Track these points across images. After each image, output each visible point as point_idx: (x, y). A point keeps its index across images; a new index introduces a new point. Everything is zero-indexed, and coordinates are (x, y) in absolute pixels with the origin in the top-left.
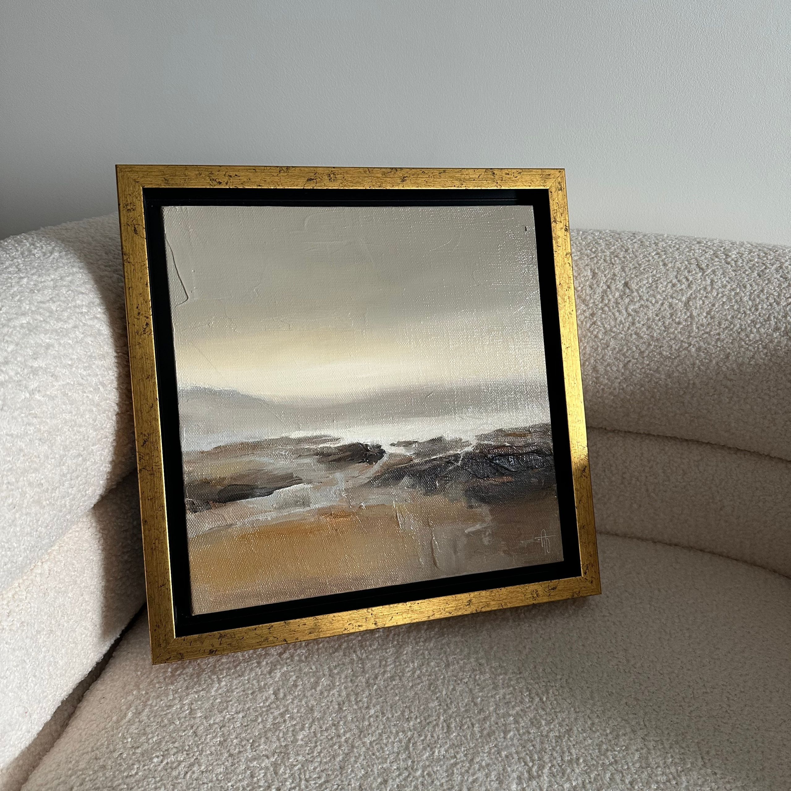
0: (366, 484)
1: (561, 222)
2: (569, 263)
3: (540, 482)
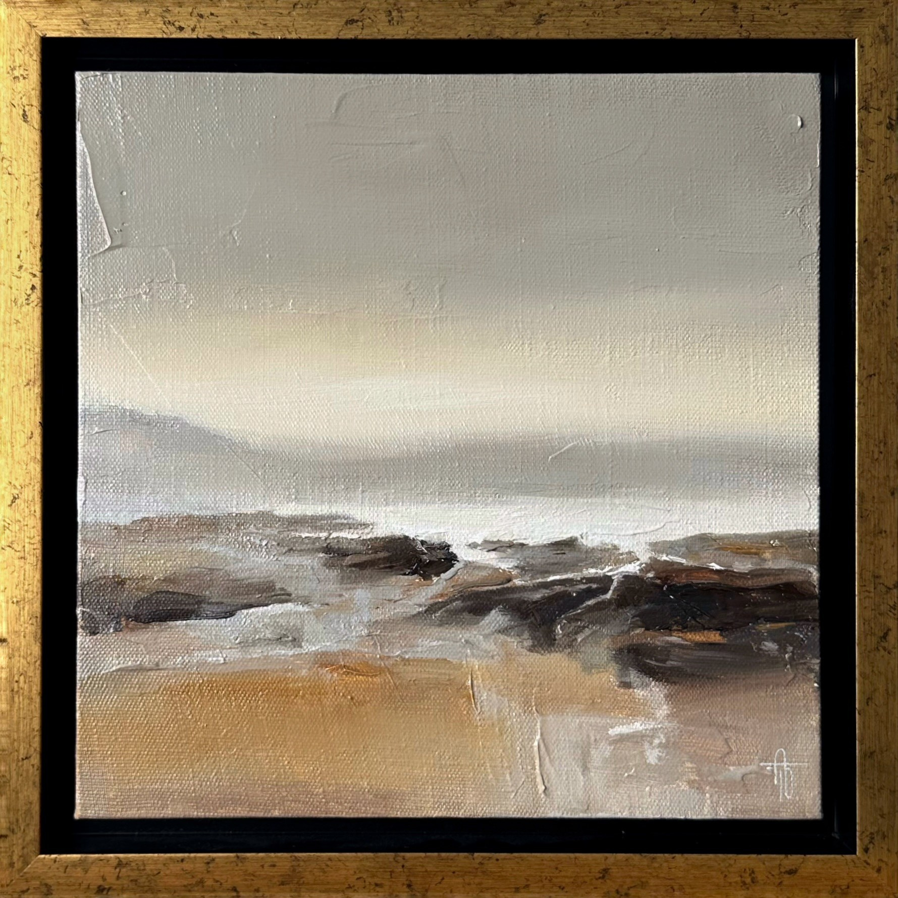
0: (414, 616)
1: (879, 109)
2: (890, 197)
3: (782, 650)
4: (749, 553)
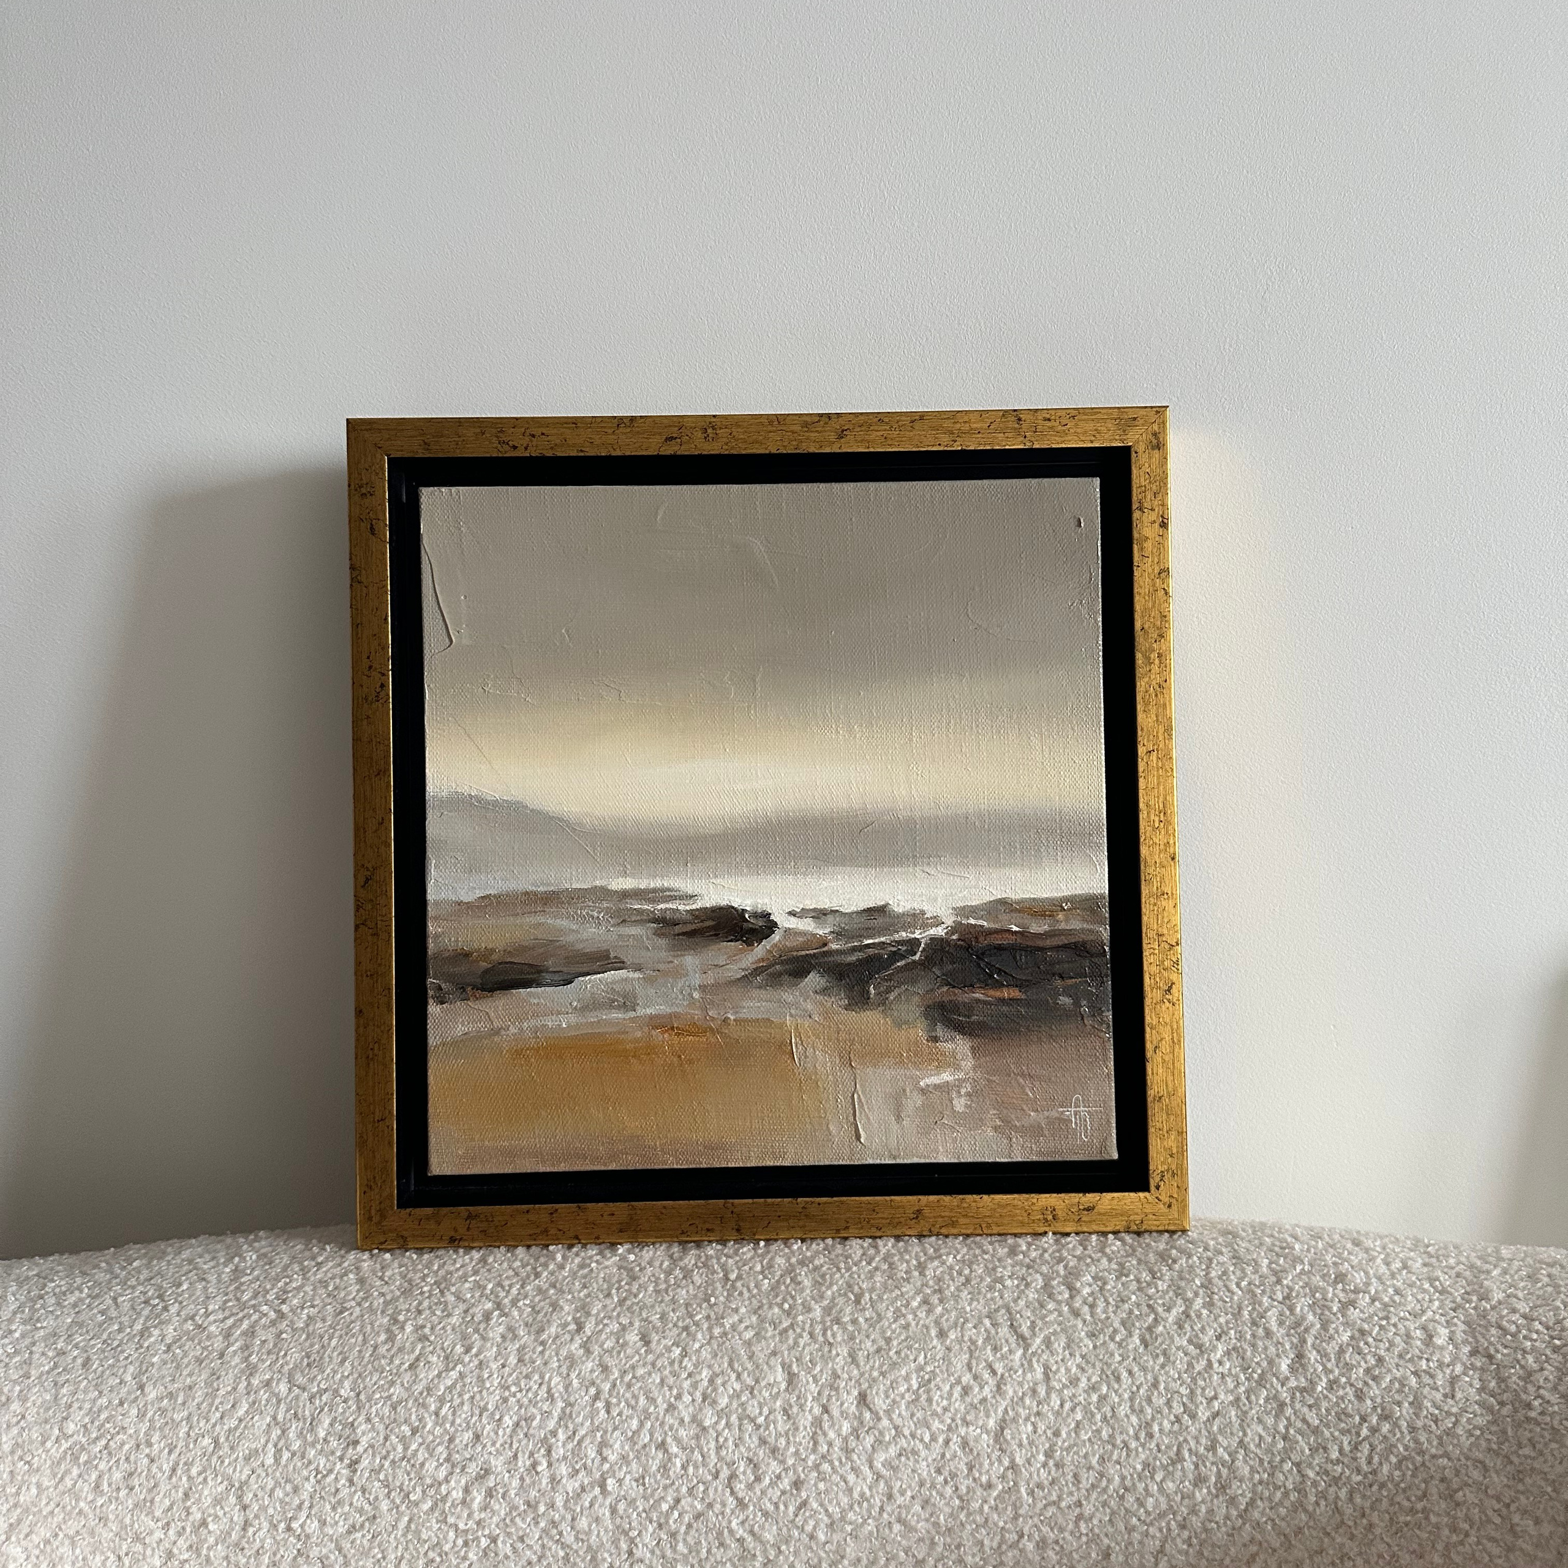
0: (738, 979)
1: (1153, 510)
2: (1164, 589)
3: (1077, 1004)
4: (1044, 915)
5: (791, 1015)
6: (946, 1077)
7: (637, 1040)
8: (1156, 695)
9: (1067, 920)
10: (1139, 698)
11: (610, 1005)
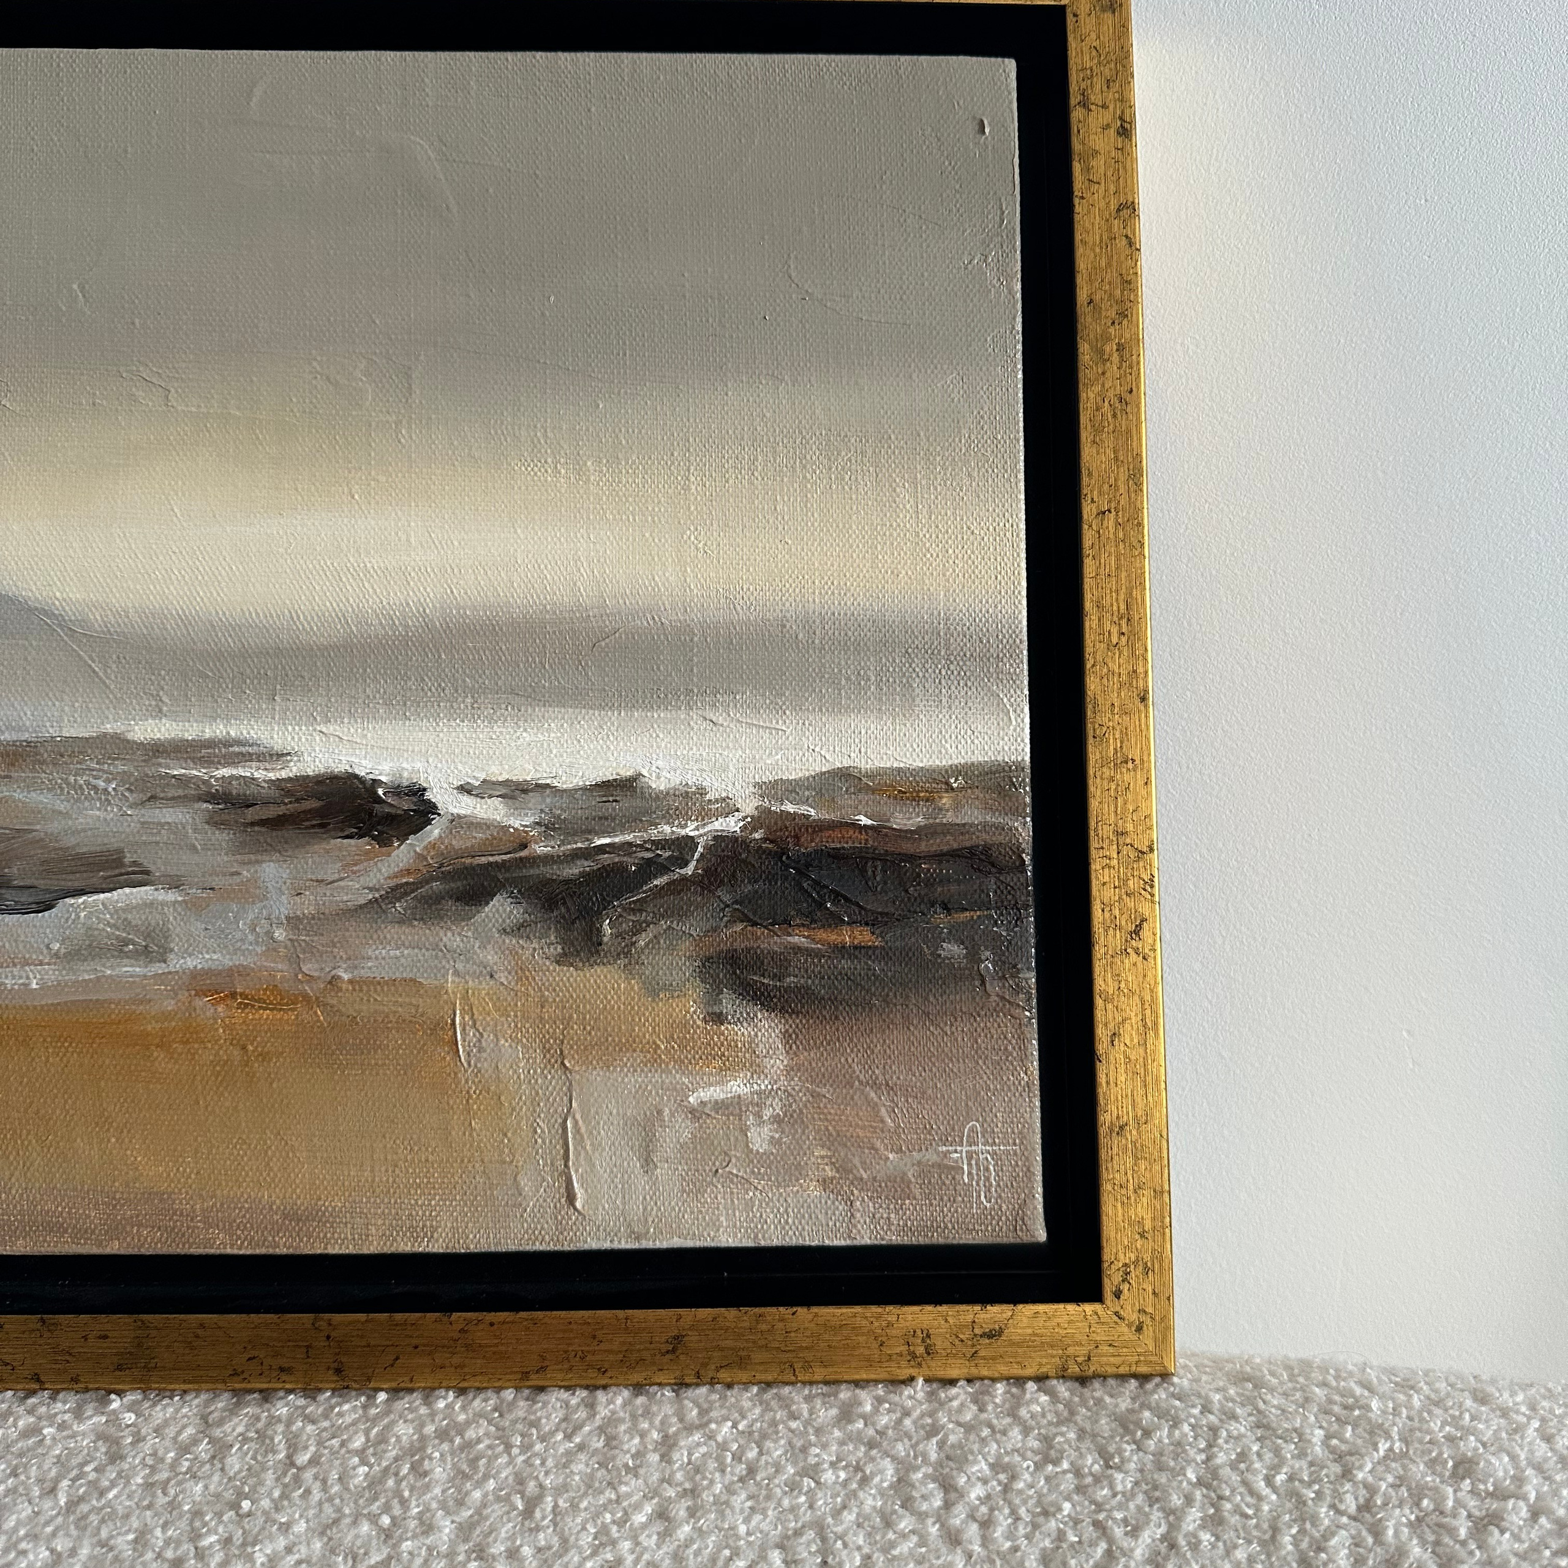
0: (361, 907)
1: (1104, 106)
2: (1127, 236)
3: (974, 957)
4: (916, 799)
5: (456, 973)
6: (737, 1087)
7: (166, 1016)
8: (1114, 416)
9: (957, 807)
10: (1084, 419)
11: (120, 949)
